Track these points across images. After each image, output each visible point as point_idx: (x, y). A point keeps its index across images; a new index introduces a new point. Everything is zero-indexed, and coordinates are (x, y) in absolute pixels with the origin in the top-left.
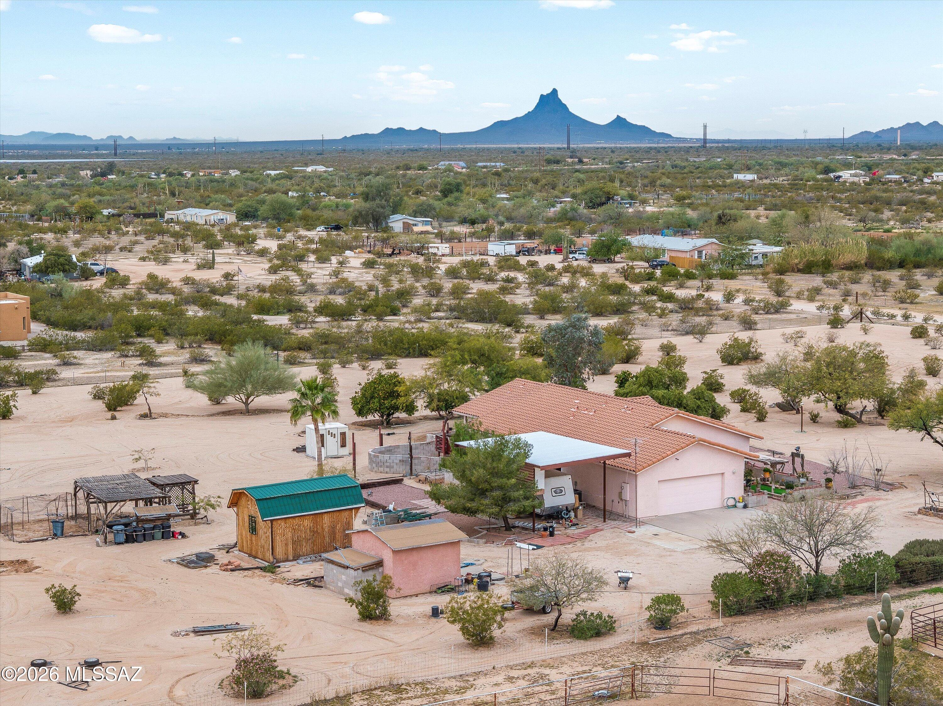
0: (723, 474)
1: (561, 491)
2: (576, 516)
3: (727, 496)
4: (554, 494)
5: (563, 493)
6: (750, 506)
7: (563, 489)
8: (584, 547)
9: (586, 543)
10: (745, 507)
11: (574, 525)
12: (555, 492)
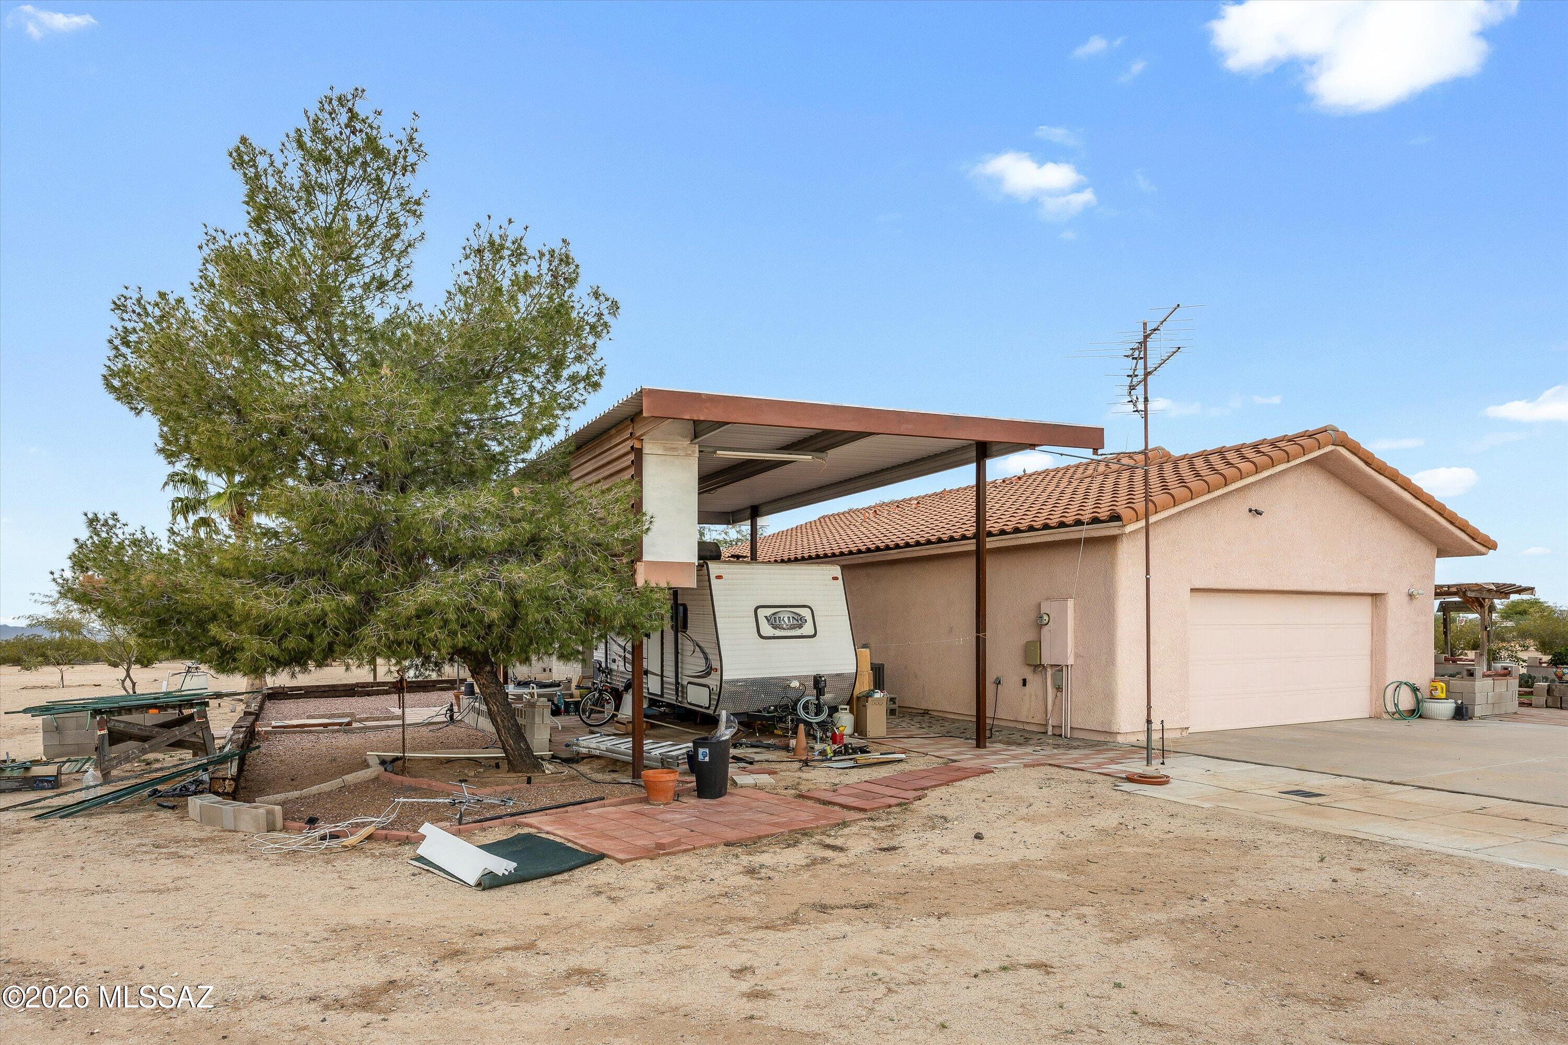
0: (1374, 596)
1: (799, 622)
2: (859, 728)
3: (1393, 675)
4: (767, 630)
5: (808, 629)
6: (1478, 711)
7: (805, 612)
8: (893, 864)
9: (908, 839)
10: (1461, 714)
11: (847, 750)
12: (774, 622)
